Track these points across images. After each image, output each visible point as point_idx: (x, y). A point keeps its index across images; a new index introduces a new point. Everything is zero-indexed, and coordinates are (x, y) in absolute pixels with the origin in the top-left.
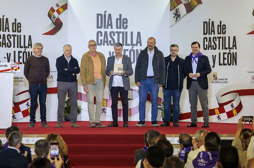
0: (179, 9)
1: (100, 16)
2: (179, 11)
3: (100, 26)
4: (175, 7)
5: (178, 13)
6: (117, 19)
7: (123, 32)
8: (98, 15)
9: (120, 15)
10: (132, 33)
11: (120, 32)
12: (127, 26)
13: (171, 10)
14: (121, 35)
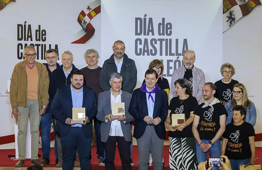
0: (233, 11)
1: (139, 21)
2: (233, 13)
3: (139, 32)
4: (228, 9)
5: (233, 17)
6: (160, 24)
7: (167, 40)
8: (137, 19)
9: (163, 19)
10: (177, 40)
11: (163, 40)
12: (171, 32)
13: (224, 13)
14: (164, 43)
